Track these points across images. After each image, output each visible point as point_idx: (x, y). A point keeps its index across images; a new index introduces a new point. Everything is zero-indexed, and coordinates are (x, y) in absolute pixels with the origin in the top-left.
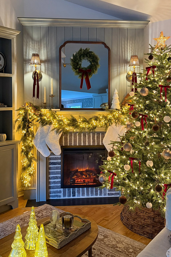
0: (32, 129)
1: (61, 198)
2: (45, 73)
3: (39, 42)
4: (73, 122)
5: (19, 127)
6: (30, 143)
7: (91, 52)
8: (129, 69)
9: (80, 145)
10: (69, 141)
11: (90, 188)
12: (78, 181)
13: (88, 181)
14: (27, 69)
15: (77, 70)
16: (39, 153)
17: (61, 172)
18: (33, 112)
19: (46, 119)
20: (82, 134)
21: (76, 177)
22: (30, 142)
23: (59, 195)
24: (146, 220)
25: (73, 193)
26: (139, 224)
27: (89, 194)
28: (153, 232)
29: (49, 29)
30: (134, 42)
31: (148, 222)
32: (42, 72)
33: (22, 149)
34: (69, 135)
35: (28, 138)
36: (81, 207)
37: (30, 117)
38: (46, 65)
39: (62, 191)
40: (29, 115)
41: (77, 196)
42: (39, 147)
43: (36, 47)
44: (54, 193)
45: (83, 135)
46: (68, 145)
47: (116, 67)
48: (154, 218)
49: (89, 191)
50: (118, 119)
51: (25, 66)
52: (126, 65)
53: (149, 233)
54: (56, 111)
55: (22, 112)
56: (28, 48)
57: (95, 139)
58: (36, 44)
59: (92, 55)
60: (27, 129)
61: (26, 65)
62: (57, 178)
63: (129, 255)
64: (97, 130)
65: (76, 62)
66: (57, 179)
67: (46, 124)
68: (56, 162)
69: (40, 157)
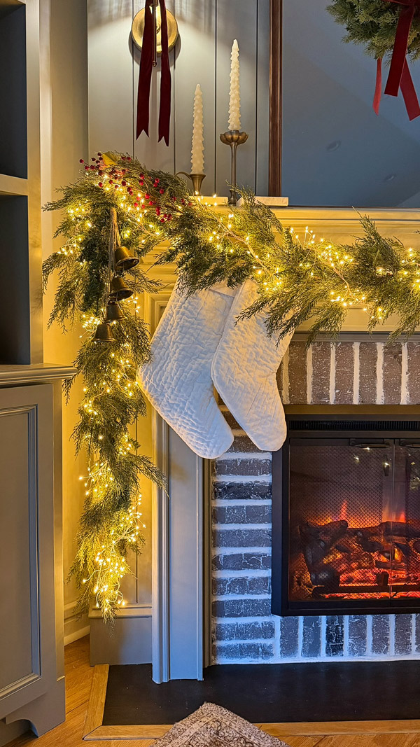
0: (135, 306)
1: (271, 661)
2: (195, 25)
5: (65, 297)
6: (123, 384)
9: (367, 401)
10: (314, 384)
11: (413, 616)
12: (350, 580)
17: (273, 532)
18: (142, 201)
19: (219, 247)
20: (380, 347)
21: (339, 556)
23: (263, 647)
25: (329, 638)
27: (408, 643)
33: (82, 412)
34: (314, 349)
35: (113, 355)
37: (127, 234)
39: (278, 627)
40: (123, 222)
41: (352, 652)
42: (171, 406)
44: (238, 638)
45: (385, 353)
46: (309, 400)
49: (408, 629)
55: (79, 210)
60: (112, 306)
62: (250, 562)
66: (254, 568)
68: (248, 485)
69: (172, 458)
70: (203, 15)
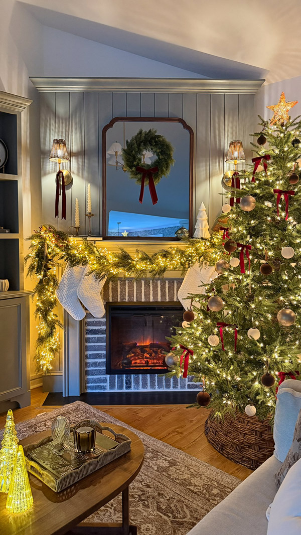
0: (54, 271)
1: (106, 391)
2: (78, 175)
3: (68, 120)
4: (124, 260)
5: (32, 268)
6: (50, 296)
7: (159, 137)
8: (227, 168)
9: (139, 301)
10: (120, 294)
11: (156, 375)
12: (136, 363)
13: (154, 363)
14: (46, 168)
15: (134, 169)
16: (67, 315)
17: (106, 346)
18: (54, 241)
19: (77, 255)
20: (143, 282)
21: (132, 355)
22: (51, 294)
23: (103, 386)
24: (247, 437)
25: (126, 383)
26: (234, 443)
27: (155, 385)
28: (259, 458)
29: (84, 97)
30: (236, 118)
31: (251, 439)
32: (73, 173)
33: (37, 305)
34: (120, 283)
35: (47, 287)
36: (139, 407)
37: (50, 250)
38: (80, 160)
39: (108, 379)
40: (48, 246)
41: (135, 388)
42: (65, 303)
43: (63, 129)
44: (94, 383)
45: (145, 284)
46: (119, 300)
47: (204, 164)
48: (261, 433)
49: (154, 380)
50: (204, 256)
51: (43, 162)
52: (221, 159)
53: (251, 459)
54: (95, 241)
55: (35, 242)
56: (48, 131)
57: (165, 291)
58: (62, 123)
59: (159, 141)
60: (45, 272)
61: (45, 160)
62: (98, 356)
63: (211, 501)
64: (166, 275)
65: (131, 154)
66: (100, 358)
67: (78, 263)
68: (98, 330)
69: (69, 320)
70: (80, 172)
